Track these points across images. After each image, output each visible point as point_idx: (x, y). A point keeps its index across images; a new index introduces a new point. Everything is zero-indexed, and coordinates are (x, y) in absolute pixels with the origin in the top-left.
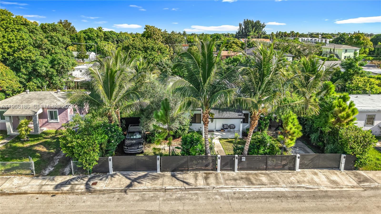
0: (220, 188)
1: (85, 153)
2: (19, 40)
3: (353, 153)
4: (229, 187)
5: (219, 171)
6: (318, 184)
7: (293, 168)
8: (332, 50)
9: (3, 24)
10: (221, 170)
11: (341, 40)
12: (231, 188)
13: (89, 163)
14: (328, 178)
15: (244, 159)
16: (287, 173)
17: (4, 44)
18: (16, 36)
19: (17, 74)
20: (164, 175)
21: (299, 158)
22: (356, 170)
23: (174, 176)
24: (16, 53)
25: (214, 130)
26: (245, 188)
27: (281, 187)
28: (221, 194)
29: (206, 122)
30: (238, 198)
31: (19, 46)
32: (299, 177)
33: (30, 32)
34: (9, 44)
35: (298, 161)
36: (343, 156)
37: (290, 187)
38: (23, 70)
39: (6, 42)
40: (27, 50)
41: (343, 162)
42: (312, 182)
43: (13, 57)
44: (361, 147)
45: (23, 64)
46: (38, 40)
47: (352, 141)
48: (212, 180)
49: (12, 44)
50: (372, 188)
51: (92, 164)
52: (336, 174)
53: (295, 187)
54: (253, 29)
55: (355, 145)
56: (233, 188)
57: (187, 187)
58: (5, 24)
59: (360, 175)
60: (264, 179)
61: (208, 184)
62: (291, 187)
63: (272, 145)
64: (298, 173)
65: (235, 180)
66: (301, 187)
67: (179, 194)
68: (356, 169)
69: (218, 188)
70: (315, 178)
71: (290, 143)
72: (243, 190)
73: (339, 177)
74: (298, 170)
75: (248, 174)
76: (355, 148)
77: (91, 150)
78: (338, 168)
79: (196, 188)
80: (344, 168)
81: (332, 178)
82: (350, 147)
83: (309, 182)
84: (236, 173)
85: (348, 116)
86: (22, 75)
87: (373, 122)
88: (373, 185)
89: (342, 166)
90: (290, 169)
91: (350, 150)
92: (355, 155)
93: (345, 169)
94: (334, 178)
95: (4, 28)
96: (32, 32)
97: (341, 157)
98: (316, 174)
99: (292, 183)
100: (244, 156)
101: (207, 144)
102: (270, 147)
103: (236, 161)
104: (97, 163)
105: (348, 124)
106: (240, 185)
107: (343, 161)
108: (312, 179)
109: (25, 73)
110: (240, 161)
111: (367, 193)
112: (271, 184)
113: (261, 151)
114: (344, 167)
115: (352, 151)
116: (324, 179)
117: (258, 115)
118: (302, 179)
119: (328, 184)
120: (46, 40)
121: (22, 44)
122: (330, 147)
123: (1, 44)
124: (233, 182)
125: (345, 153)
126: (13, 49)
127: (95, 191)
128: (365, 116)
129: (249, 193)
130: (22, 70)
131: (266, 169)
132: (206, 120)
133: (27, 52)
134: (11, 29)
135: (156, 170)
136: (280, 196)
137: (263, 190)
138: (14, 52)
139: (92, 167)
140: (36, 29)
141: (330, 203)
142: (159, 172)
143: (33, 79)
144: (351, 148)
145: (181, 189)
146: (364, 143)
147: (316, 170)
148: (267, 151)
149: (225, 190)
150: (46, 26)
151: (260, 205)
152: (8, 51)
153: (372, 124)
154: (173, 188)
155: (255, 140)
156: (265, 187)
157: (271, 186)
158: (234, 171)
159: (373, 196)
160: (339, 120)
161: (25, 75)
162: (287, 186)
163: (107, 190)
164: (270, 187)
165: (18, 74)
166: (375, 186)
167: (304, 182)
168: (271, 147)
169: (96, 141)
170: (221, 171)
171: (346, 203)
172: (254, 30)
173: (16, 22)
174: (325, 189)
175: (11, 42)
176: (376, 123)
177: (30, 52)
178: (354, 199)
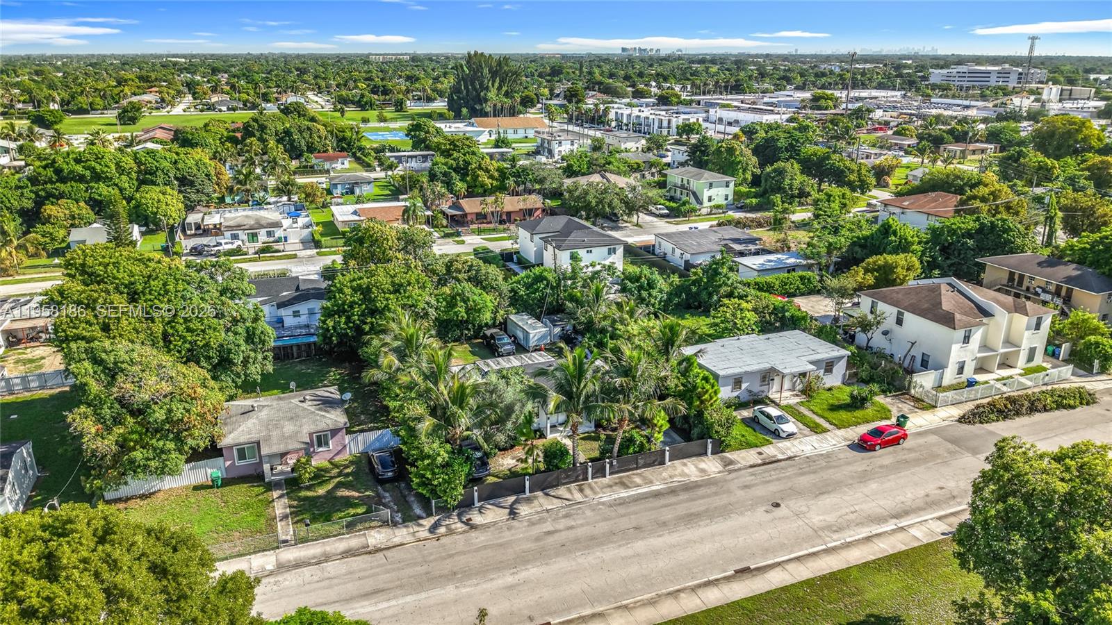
3: (718, 436)
4: (607, 494)
5: (590, 481)
6: (688, 476)
7: (662, 463)
8: (685, 182)
10: (593, 478)
11: (701, 151)
14: (696, 467)
15: (615, 462)
16: (658, 469)
20: (536, 497)
21: (668, 450)
22: (722, 453)
23: (547, 494)
26: (623, 493)
27: (656, 485)
28: (603, 503)
30: (620, 504)
32: (670, 471)
35: (667, 453)
36: (709, 441)
37: (663, 483)
41: (709, 448)
42: (683, 474)
47: (716, 424)
48: (588, 491)
50: (736, 470)
53: (669, 483)
54: (494, 82)
55: (720, 429)
56: (611, 495)
57: (568, 503)
59: (726, 457)
60: (638, 480)
61: (586, 497)
62: (665, 483)
64: (668, 466)
65: (610, 486)
66: (673, 482)
67: (563, 512)
69: (598, 498)
70: (686, 470)
71: (660, 437)
72: (622, 495)
74: (668, 463)
75: (620, 478)
76: (720, 432)
78: (705, 454)
79: (577, 503)
81: (700, 466)
82: (715, 431)
83: (680, 475)
84: (608, 479)
85: (711, 398)
87: (741, 386)
88: (736, 467)
89: (709, 451)
90: (660, 464)
91: (716, 434)
92: (720, 438)
93: (712, 454)
94: (703, 465)
97: (707, 443)
98: (685, 465)
99: (665, 479)
100: (614, 459)
103: (608, 466)
105: (712, 405)
106: (617, 491)
107: (710, 446)
108: (683, 471)
110: (611, 464)
111: (731, 476)
112: (646, 483)
113: (631, 450)
114: (711, 452)
116: (693, 468)
118: (673, 473)
119: (698, 473)
122: (695, 432)
124: (609, 489)
125: (710, 437)
127: (477, 527)
128: (732, 381)
129: (628, 497)
131: (637, 468)
135: (524, 492)
136: (657, 495)
137: (639, 491)
139: (456, 503)
141: (701, 492)
142: (528, 494)
145: (562, 507)
147: (685, 461)
148: (637, 449)
149: (605, 499)
151: (642, 506)
153: (740, 388)
154: (554, 507)
156: (641, 488)
158: (607, 477)
159: (736, 479)
160: (702, 402)
162: (661, 483)
163: (487, 523)
164: (646, 487)
166: (738, 467)
167: (675, 475)
171: (714, 489)
172: (497, 85)
174: (696, 479)
176: (744, 386)
178: (720, 484)
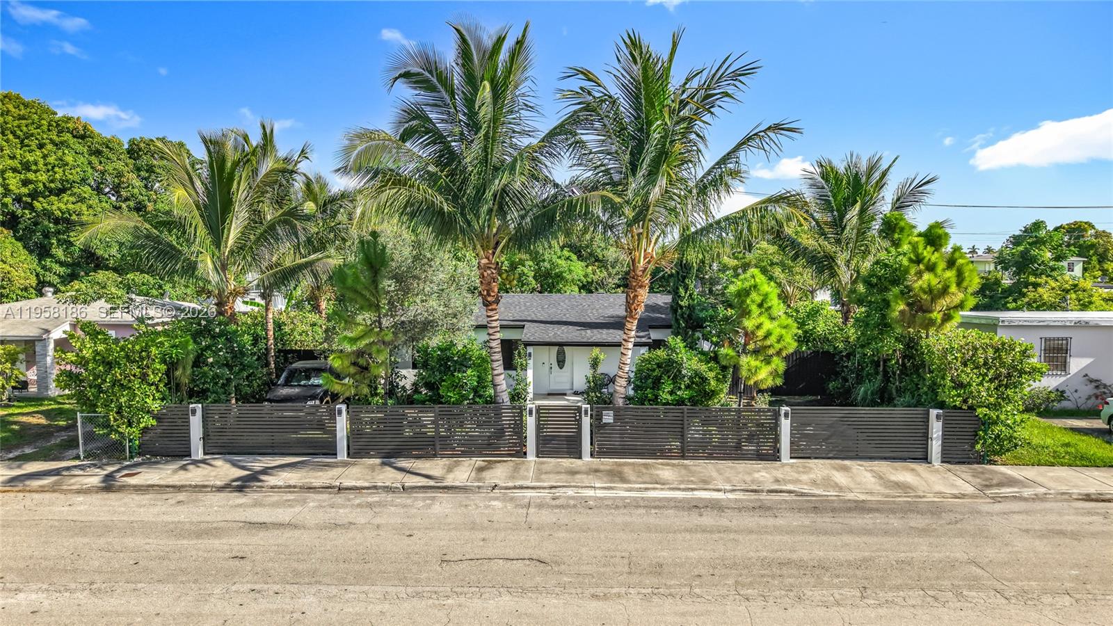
0: (515, 488)
1: (115, 383)
2: (53, 167)
3: (965, 401)
4: (546, 484)
5: (529, 458)
6: (842, 489)
9: (19, 127)
10: (539, 454)
12: (551, 487)
13: (129, 421)
14: (881, 476)
15: (608, 418)
17: (9, 174)
18: (45, 157)
19: (40, 261)
21: (786, 415)
22: (983, 464)
24: (41, 199)
25: (568, 392)
26: (595, 490)
27: (714, 490)
28: (512, 500)
29: (489, 295)
30: (560, 507)
31: (52, 181)
32: (784, 473)
33: (90, 155)
34: (22, 176)
35: (785, 426)
36: (934, 412)
37: (743, 490)
38: (59, 253)
39: (14, 170)
40: (73, 195)
41: (935, 436)
42: (823, 483)
43: (34, 214)
44: (991, 381)
45: (58, 232)
46: (110, 174)
47: (956, 358)
48: (498, 473)
49: (31, 176)
50: (1023, 499)
51: (139, 422)
52: (913, 470)
53: (762, 491)
55: (968, 375)
56: (555, 487)
57: (411, 483)
58: (25, 129)
59: (994, 473)
60: (667, 474)
61: (480, 479)
62: (747, 491)
63: (700, 378)
64: (784, 465)
65: (574, 473)
66: (781, 492)
68: (981, 459)
69: (510, 489)
70: (838, 476)
72: (589, 494)
73: (919, 475)
74: (787, 460)
75: (620, 465)
76: (971, 385)
77: (134, 376)
78: (924, 458)
79: (439, 488)
80: (940, 455)
81: (893, 478)
82: (952, 380)
83: (813, 483)
86: (53, 265)
87: (1065, 362)
88: (1027, 492)
89: (936, 447)
91: (954, 393)
92: (972, 408)
93: (947, 458)
94: (903, 477)
95: (18, 137)
96: (98, 153)
97: (928, 421)
98: (845, 469)
99: (754, 482)
100: (608, 409)
101: (496, 372)
102: (693, 383)
103: (586, 423)
104: (154, 422)
106: (583, 482)
107: (936, 430)
108: (827, 478)
109: (63, 258)
110: (597, 426)
111: (1000, 507)
113: (665, 394)
114: (942, 454)
115: (959, 395)
116: (866, 478)
117: (644, 271)
118: (793, 476)
119: (879, 489)
120: (132, 176)
121: (57, 176)
123: (3, 172)
124: (562, 476)
125: (938, 403)
126: (31, 187)
127: (122, 488)
130: (54, 251)
131: (683, 456)
132: (488, 291)
133: (72, 199)
134: (37, 139)
136: (701, 505)
137: (653, 495)
138: (34, 195)
139: (137, 433)
140: (107, 147)
141: (864, 521)
142: (341, 456)
143: (83, 277)
144: (959, 385)
145: (387, 489)
146: (997, 369)
147: (847, 462)
148: (684, 394)
149: (531, 494)
150: (142, 145)
152: (17, 191)
153: (1064, 366)
154: (366, 484)
155: (650, 363)
156: (662, 489)
157: (682, 486)
158: (580, 458)
159: (1018, 512)
160: (917, 307)
161: (62, 264)
162: (735, 488)
163: (157, 486)
164: (679, 489)
165: (43, 263)
166: (1036, 495)
167: (796, 481)
168: (697, 385)
169: (154, 350)
170: (538, 456)
171: (919, 522)
173: (55, 124)
174: (863, 497)
175: (29, 170)
176: (1076, 364)
177: (82, 200)
178: (950, 516)
